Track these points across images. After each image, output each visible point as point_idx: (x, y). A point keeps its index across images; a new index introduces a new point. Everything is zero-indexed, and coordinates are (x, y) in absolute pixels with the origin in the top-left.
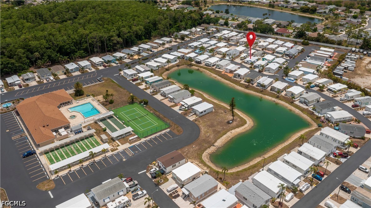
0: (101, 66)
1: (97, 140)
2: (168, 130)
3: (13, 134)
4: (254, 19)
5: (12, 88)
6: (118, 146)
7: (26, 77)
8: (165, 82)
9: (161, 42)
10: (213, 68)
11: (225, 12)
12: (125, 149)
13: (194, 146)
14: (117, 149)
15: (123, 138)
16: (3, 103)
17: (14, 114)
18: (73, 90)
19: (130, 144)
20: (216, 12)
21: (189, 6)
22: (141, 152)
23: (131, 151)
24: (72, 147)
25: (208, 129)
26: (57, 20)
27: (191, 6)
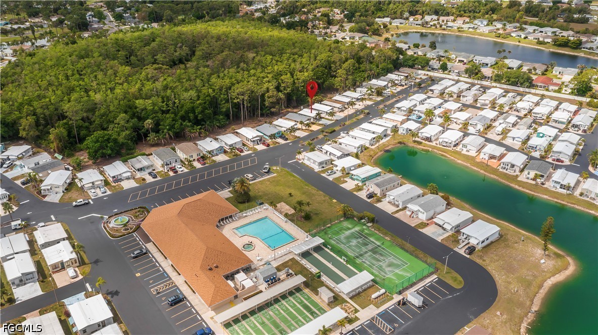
0: (258, 144)
1: (312, 298)
2: (434, 277)
3: (151, 282)
4: (484, 59)
5: (117, 185)
6: (356, 311)
7: (138, 166)
8: (390, 178)
9: (347, 100)
10: (456, 149)
11: (431, 47)
12: (373, 318)
13: (498, 313)
14: (357, 319)
15: (360, 295)
16: (113, 216)
17: (140, 240)
18: (227, 190)
19: (378, 307)
20: (414, 45)
21: (364, 35)
22: (404, 326)
23: (384, 324)
24: (270, 312)
25: (508, 277)
26: (162, 59)
27: (366, 35)
